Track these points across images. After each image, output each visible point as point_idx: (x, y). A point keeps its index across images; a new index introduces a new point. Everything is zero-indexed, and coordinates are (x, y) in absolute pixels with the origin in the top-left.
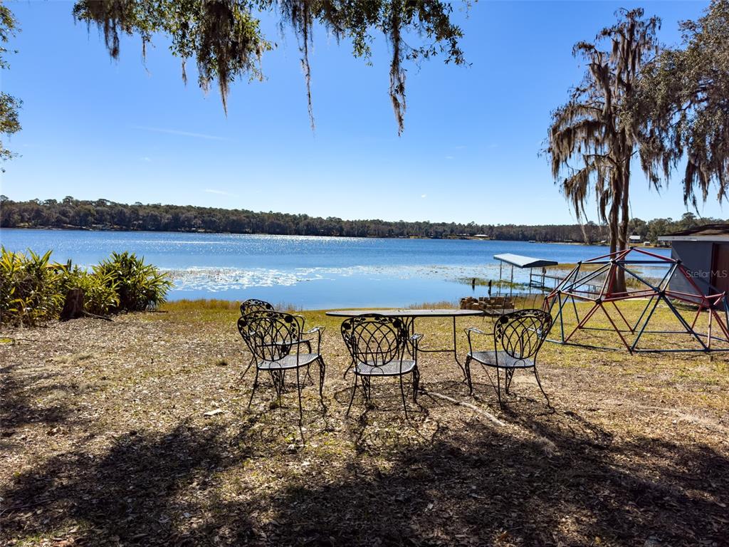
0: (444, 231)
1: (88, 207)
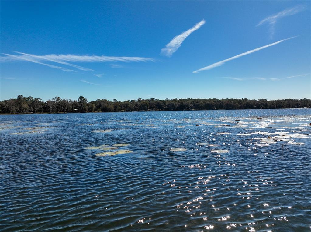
1: (146, 102)
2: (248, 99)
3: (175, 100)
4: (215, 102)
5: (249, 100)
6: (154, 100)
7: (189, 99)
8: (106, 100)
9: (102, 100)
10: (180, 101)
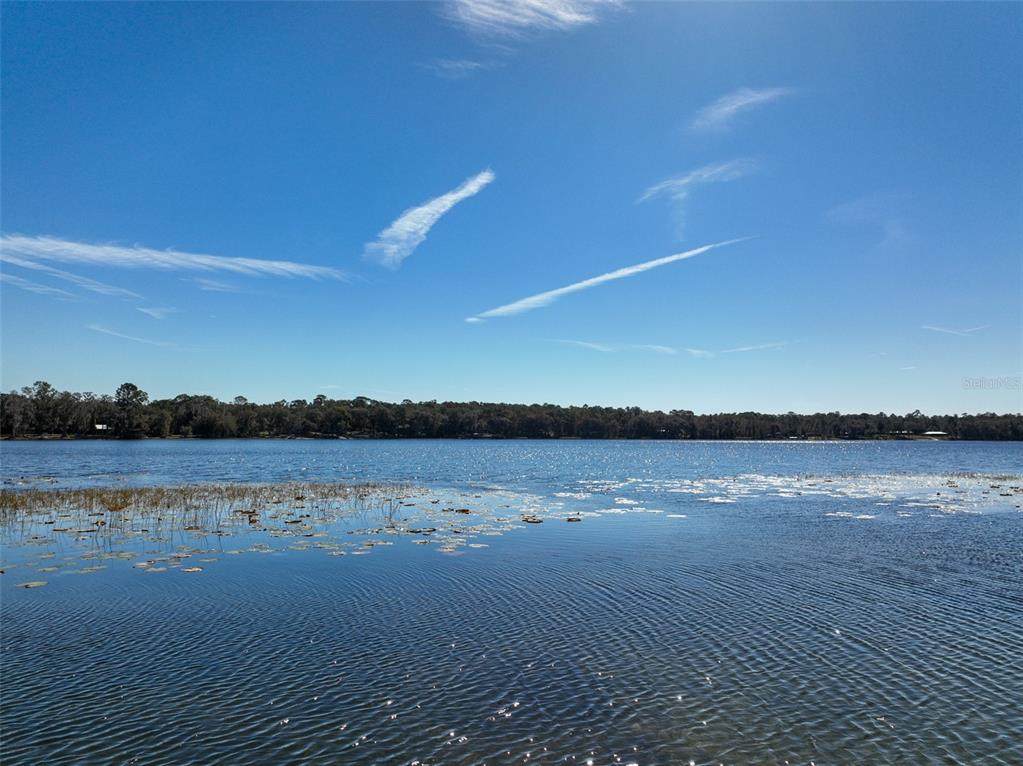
0: (868, 427)
1: (343, 408)
2: (644, 408)
3: (431, 405)
4: (551, 414)
5: (647, 413)
6: (369, 403)
7: (474, 404)
8: (208, 399)
9: (197, 396)
10: (448, 410)
